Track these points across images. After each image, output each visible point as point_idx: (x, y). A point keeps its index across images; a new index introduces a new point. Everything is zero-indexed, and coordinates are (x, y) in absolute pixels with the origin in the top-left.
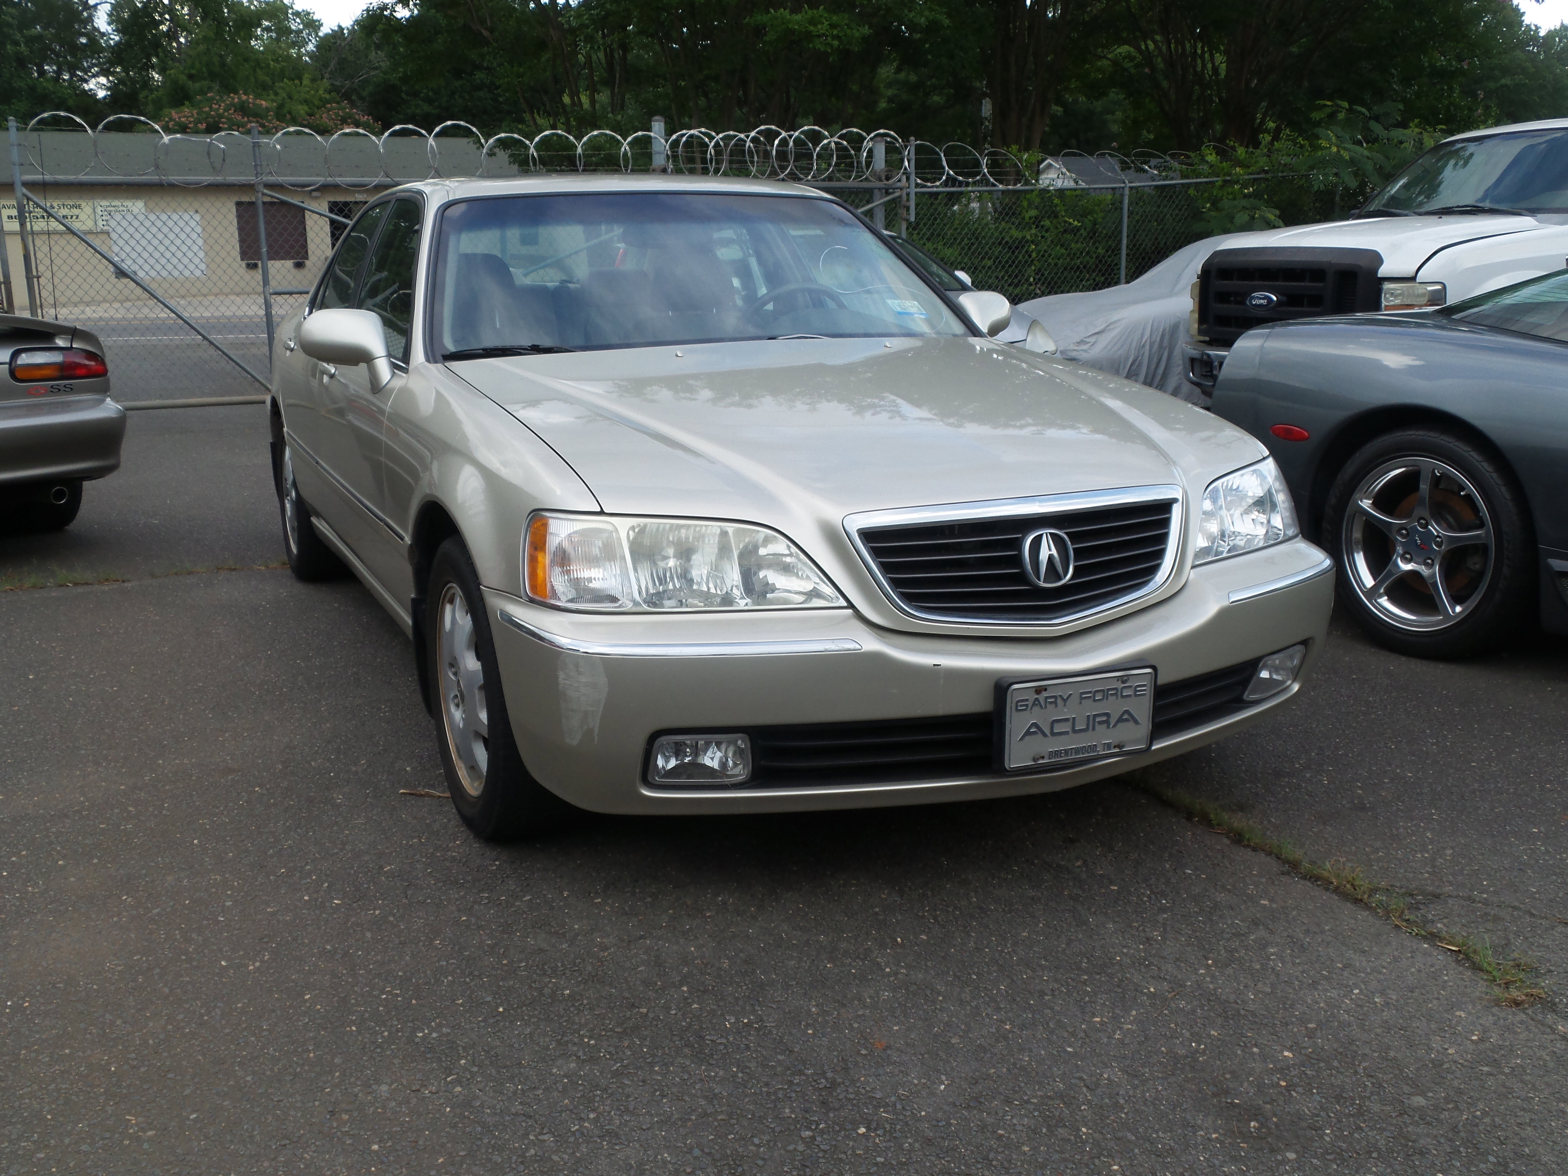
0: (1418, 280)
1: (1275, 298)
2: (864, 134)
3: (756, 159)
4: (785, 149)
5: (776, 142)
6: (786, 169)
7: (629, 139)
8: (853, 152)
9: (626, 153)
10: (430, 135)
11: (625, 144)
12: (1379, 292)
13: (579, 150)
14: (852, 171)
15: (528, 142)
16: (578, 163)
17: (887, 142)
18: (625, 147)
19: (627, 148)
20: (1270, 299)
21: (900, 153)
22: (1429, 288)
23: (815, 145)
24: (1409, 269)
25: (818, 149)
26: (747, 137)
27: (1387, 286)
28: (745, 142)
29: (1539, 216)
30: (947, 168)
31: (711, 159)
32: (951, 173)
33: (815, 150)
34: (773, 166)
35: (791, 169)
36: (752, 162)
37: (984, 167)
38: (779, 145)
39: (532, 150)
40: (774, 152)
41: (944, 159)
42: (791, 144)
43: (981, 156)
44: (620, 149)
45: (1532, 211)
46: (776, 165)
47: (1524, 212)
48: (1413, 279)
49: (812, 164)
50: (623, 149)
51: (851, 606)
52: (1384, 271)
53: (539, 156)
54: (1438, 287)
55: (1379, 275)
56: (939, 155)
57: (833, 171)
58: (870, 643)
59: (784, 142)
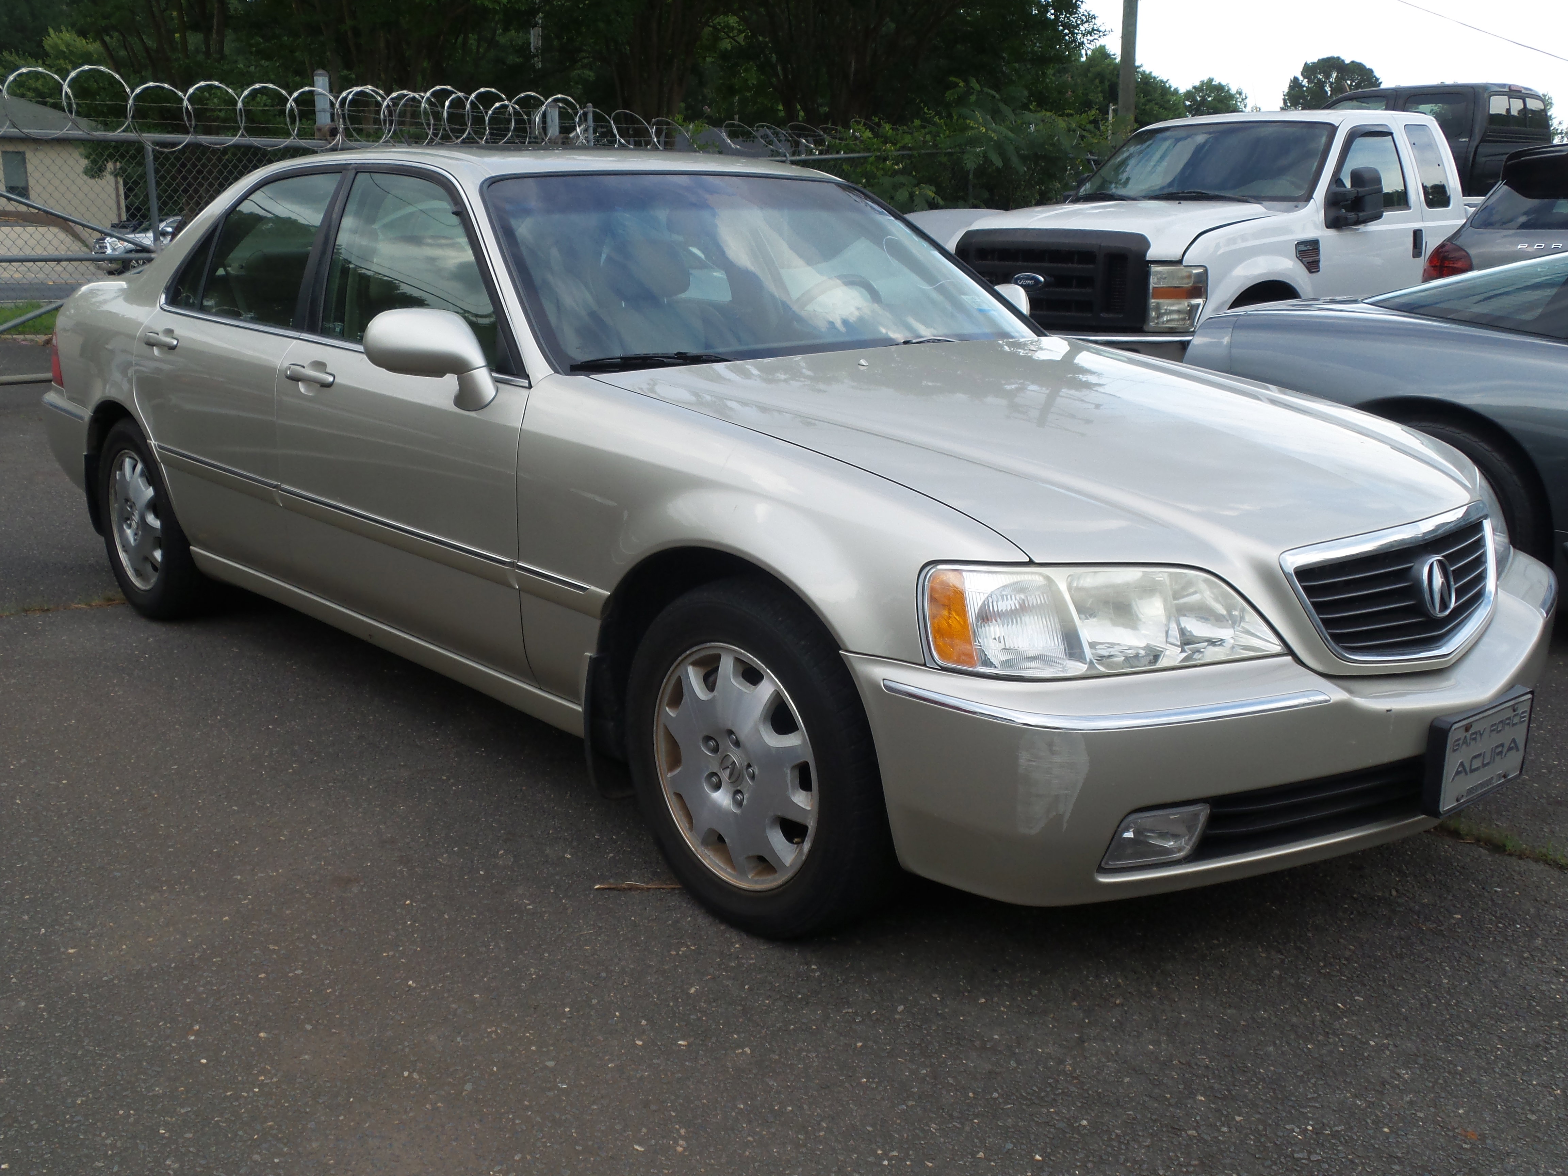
0: (1184, 263)
1: (1042, 279)
2: (542, 98)
3: (432, 121)
4: (460, 111)
5: (447, 103)
6: (463, 133)
7: (295, 94)
8: (525, 117)
9: (292, 109)
10: (64, 81)
11: (291, 100)
12: (1147, 275)
13: (240, 105)
14: (526, 137)
15: (180, 94)
16: (239, 119)
17: (560, 107)
18: (290, 104)
19: (293, 104)
20: (1037, 281)
21: (573, 120)
22: (1195, 272)
23: (487, 108)
24: (1174, 252)
25: (490, 112)
26: (423, 97)
27: (1154, 268)
28: (420, 102)
29: (1265, 203)
30: (618, 137)
31: (385, 121)
32: (623, 141)
33: (486, 113)
34: (444, 129)
35: (469, 133)
36: (429, 125)
37: (654, 136)
38: (449, 107)
39: (186, 103)
40: (445, 115)
41: (614, 126)
42: (468, 106)
43: (649, 124)
44: (286, 105)
45: (1257, 199)
46: (448, 129)
47: (1250, 199)
48: (1179, 262)
49: (485, 129)
50: (288, 106)
51: (1290, 652)
52: (1151, 254)
53: (194, 109)
54: (1200, 270)
55: (1148, 258)
56: (610, 123)
57: (512, 136)
58: (1335, 694)
59: (458, 104)
